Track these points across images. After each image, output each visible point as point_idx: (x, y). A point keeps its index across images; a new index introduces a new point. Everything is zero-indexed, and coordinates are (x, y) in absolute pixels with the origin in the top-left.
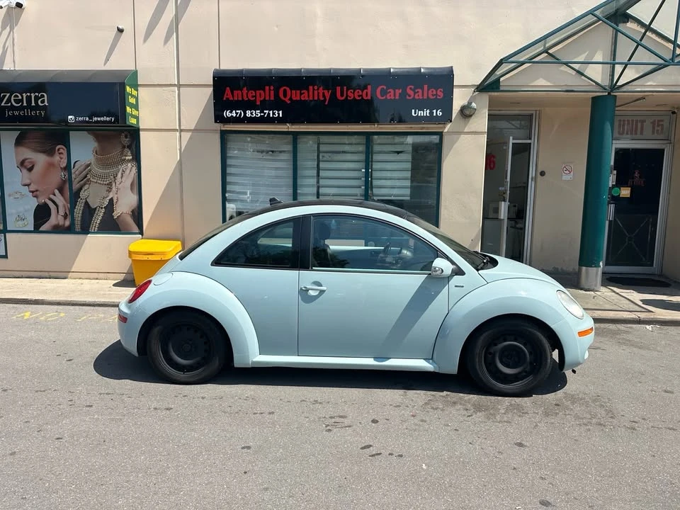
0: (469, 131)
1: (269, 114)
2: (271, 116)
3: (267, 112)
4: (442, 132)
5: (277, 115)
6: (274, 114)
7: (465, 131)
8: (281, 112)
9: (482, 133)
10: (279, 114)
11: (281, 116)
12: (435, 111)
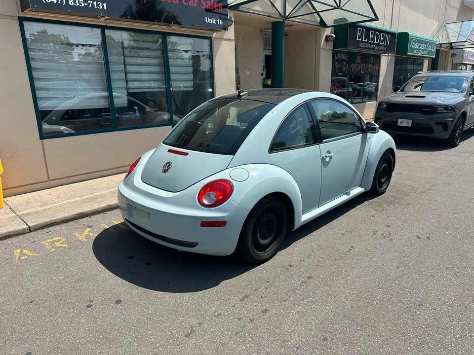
0: (227, 38)
1: (93, 5)
2: (96, 7)
3: (91, 2)
4: (211, 37)
5: (101, 7)
6: (98, 5)
7: (224, 38)
8: (105, 4)
9: (232, 40)
10: (103, 6)
11: (105, 8)
12: (218, 20)
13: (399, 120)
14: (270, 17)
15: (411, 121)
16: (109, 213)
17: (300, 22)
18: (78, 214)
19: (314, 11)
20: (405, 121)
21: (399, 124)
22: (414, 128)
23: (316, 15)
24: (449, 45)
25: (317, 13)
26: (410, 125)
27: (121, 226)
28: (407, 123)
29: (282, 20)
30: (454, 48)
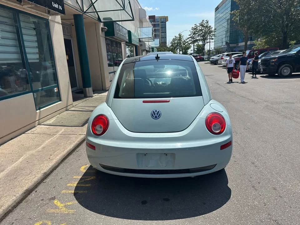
4: (48, 20)
7: (56, 21)
9: (60, 24)
12: (59, 6)
14: (77, 10)
16: (47, 180)
17: (90, 17)
18: (25, 193)
19: (95, 11)
23: (96, 13)
24: (138, 40)
25: (97, 12)
27: (79, 185)
29: (82, 14)
30: (141, 41)
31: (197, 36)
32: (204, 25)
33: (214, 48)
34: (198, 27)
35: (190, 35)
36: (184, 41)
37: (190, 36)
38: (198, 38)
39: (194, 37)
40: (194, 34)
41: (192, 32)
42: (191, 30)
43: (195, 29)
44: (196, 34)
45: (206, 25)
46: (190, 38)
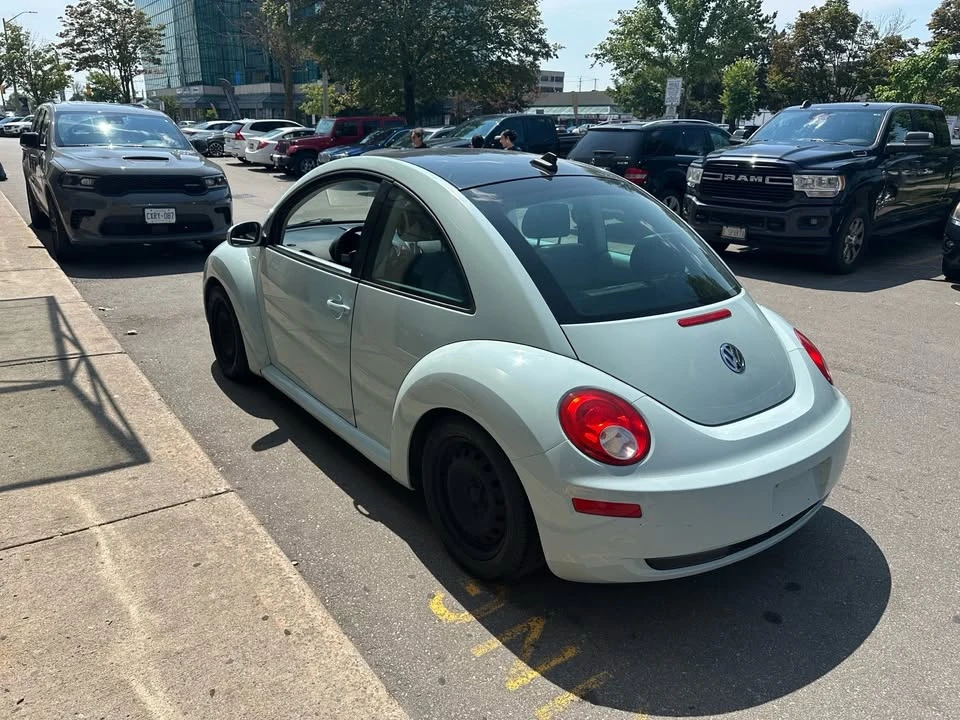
13: (147, 211)
15: (173, 210)
20: (162, 211)
21: (149, 221)
22: (182, 225)
26: (173, 221)
28: (168, 216)
31: (95, 43)
32: (119, 7)
33: (148, 93)
34: (94, 10)
35: (62, 35)
36: (37, 54)
37: (63, 40)
38: (98, 52)
39: (80, 44)
40: (81, 32)
41: (72, 24)
42: (65, 17)
43: (82, 14)
44: (89, 36)
45: (126, 7)
46: (63, 45)
